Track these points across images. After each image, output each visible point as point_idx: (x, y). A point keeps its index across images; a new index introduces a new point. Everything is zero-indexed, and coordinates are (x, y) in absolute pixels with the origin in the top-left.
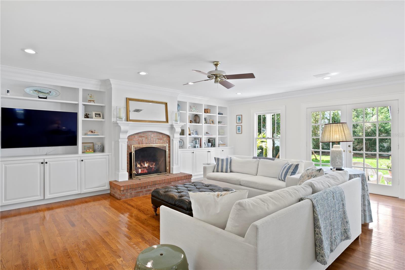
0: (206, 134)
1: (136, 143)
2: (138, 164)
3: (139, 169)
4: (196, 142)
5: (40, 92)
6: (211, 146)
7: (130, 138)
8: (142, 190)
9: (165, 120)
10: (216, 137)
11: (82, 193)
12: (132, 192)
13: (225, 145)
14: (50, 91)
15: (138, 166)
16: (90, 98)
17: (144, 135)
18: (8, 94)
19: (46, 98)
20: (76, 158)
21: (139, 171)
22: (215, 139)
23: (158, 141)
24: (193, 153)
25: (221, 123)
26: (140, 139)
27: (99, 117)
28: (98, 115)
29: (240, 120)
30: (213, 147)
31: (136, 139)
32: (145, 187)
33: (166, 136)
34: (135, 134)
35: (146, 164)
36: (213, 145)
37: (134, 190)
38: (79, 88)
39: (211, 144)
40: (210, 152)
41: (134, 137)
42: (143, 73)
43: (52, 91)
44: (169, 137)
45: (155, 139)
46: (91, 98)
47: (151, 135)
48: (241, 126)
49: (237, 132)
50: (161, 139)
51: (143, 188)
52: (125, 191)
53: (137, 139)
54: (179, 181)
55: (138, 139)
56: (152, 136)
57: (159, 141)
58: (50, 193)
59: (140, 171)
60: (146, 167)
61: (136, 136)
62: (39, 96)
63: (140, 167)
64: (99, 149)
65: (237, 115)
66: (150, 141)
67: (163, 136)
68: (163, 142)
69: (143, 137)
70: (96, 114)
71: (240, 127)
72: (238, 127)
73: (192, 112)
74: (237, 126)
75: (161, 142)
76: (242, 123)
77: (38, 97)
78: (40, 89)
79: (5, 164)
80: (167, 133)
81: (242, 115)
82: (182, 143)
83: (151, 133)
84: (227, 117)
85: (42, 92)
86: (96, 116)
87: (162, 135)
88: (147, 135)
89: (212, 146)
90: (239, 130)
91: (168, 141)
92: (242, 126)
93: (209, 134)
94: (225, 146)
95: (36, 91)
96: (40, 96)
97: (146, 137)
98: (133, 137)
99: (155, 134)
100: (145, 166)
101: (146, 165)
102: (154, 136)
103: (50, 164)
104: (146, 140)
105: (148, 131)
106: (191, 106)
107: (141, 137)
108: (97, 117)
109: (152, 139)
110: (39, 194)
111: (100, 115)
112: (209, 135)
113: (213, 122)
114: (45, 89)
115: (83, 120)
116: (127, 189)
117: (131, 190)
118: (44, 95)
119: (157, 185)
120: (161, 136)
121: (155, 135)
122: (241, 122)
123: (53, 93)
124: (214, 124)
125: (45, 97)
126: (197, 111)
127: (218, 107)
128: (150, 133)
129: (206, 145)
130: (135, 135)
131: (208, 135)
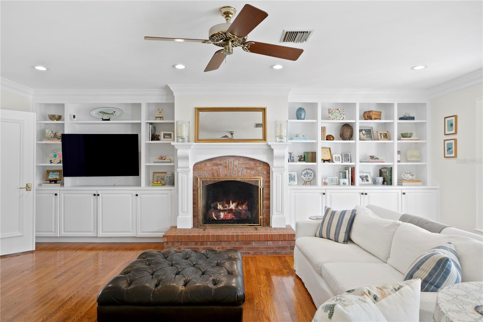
0: (371, 160)
1: (208, 174)
2: (218, 204)
3: (221, 213)
4: (344, 175)
5: (105, 113)
6: (383, 183)
7: (197, 167)
8: (196, 247)
9: (261, 138)
10: (393, 165)
11: (137, 236)
12: (181, 247)
13: (419, 181)
14: (114, 111)
15: (218, 208)
16: (159, 114)
17: (221, 163)
18: (75, 119)
19: (109, 120)
20: (131, 192)
21: (220, 215)
22: (391, 170)
23: (247, 172)
24: (324, 194)
25: (410, 137)
26: (215, 168)
27: (169, 138)
28: (168, 135)
29: (453, 129)
30: (387, 184)
31: (208, 168)
32: (202, 243)
33: (262, 163)
34: (206, 160)
35: (232, 204)
36: (387, 181)
37: (184, 244)
38: (141, 103)
39: (384, 178)
40: (366, 194)
41: (206, 164)
42: (180, 67)
43: (116, 111)
44: (267, 165)
45: (241, 168)
46: (161, 114)
47: (234, 161)
48: (453, 141)
49: (446, 155)
50: (252, 169)
51: (199, 243)
52: (170, 244)
53: (210, 168)
54: (269, 242)
55: (212, 168)
56: (236, 163)
57: (249, 171)
58: (103, 232)
59: (222, 215)
60: (231, 210)
61: (208, 164)
62: (102, 118)
63: (222, 209)
64: (168, 181)
65: (445, 118)
66: (232, 171)
67: (255, 164)
68: (256, 173)
69: (221, 165)
70: (165, 135)
71: (451, 144)
72: (447, 144)
73: (330, 120)
74: (446, 142)
75: (252, 173)
76: (456, 133)
77: (102, 120)
78: (105, 110)
79: (64, 194)
80: (264, 159)
81: (456, 116)
82: (313, 175)
83: (233, 159)
84: (426, 123)
85: (107, 113)
86: (164, 137)
87: (255, 162)
88: (226, 163)
89: (385, 183)
90: (450, 150)
91: (265, 172)
92: (455, 140)
93: (378, 159)
94: (420, 183)
95: (101, 112)
96: (104, 118)
97: (224, 165)
98: (203, 165)
99: (242, 160)
100: (230, 208)
101: (232, 206)
102: (239, 163)
103: (102, 197)
104: (225, 169)
105: (228, 156)
106: (330, 109)
107: (217, 165)
108: (167, 138)
109: (235, 169)
110: (92, 230)
111: (170, 135)
112: (378, 162)
113: (386, 136)
114: (110, 110)
115: (146, 144)
116: (172, 242)
117: (179, 243)
118: (108, 116)
119: (223, 243)
120: (252, 163)
121: (241, 163)
122: (454, 132)
123: (118, 113)
124: (390, 140)
125: (108, 118)
126: (342, 118)
127: (399, 104)
128: (231, 160)
129: (368, 181)
130: (206, 163)
131: (376, 162)
